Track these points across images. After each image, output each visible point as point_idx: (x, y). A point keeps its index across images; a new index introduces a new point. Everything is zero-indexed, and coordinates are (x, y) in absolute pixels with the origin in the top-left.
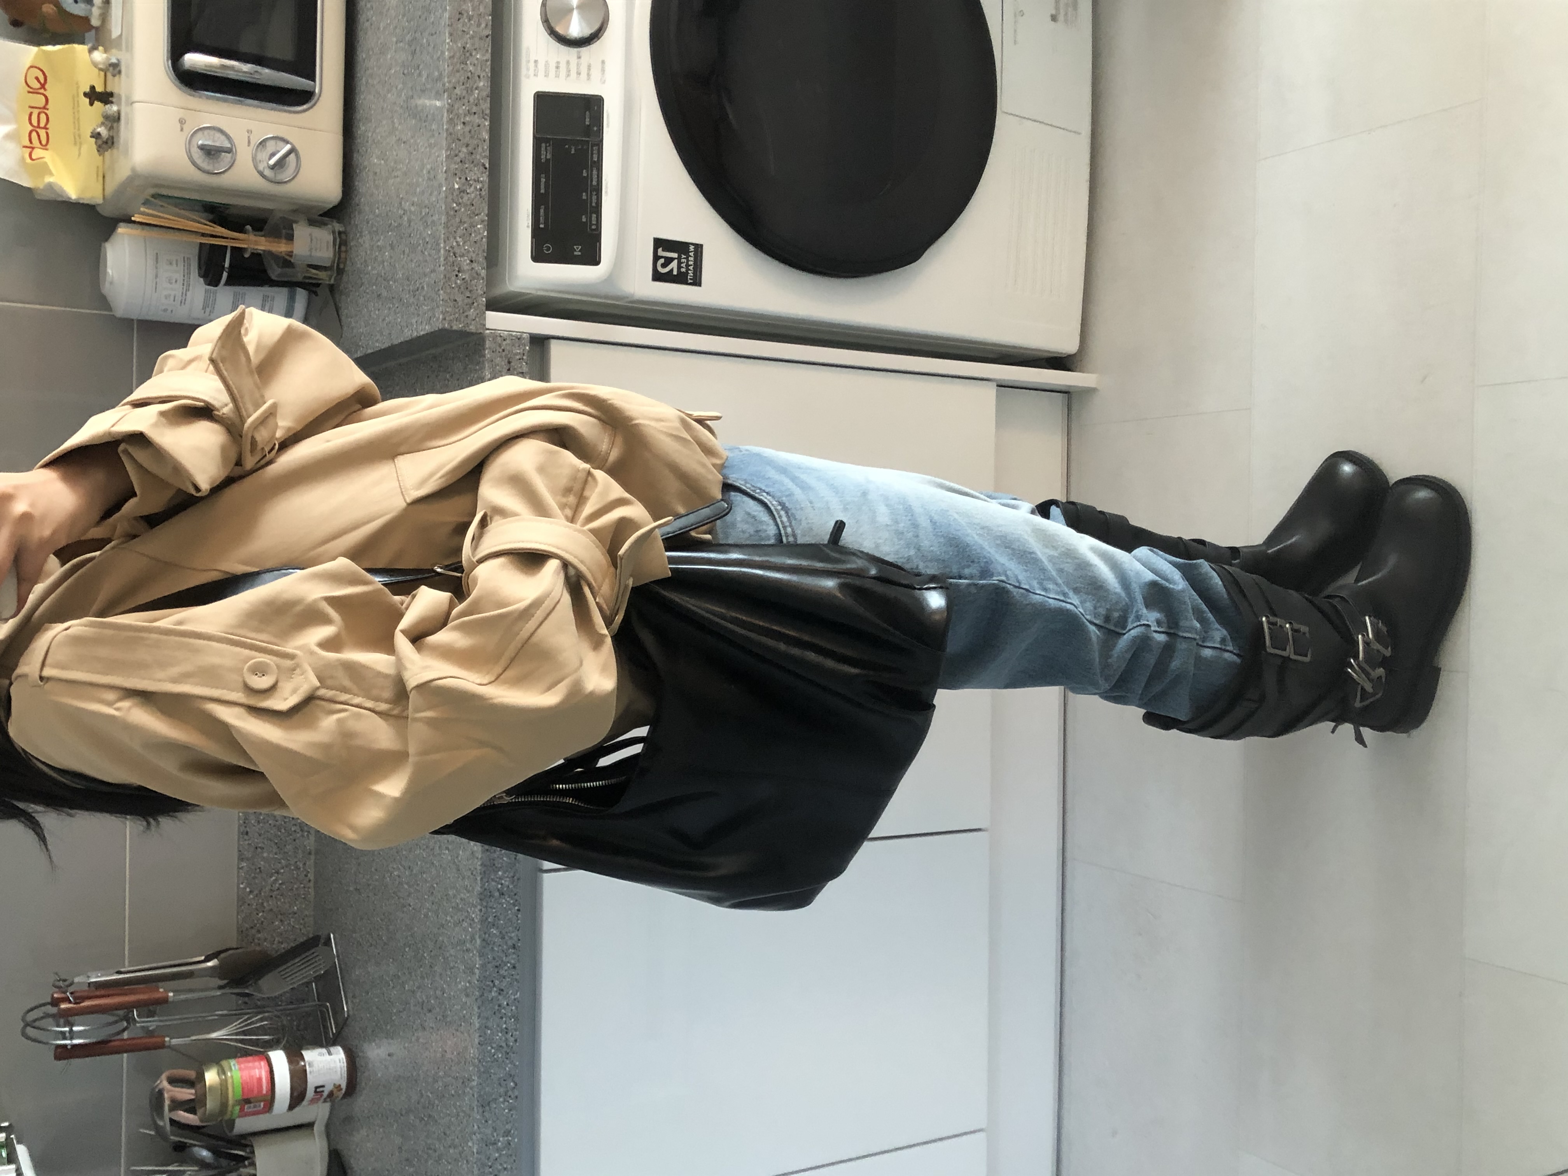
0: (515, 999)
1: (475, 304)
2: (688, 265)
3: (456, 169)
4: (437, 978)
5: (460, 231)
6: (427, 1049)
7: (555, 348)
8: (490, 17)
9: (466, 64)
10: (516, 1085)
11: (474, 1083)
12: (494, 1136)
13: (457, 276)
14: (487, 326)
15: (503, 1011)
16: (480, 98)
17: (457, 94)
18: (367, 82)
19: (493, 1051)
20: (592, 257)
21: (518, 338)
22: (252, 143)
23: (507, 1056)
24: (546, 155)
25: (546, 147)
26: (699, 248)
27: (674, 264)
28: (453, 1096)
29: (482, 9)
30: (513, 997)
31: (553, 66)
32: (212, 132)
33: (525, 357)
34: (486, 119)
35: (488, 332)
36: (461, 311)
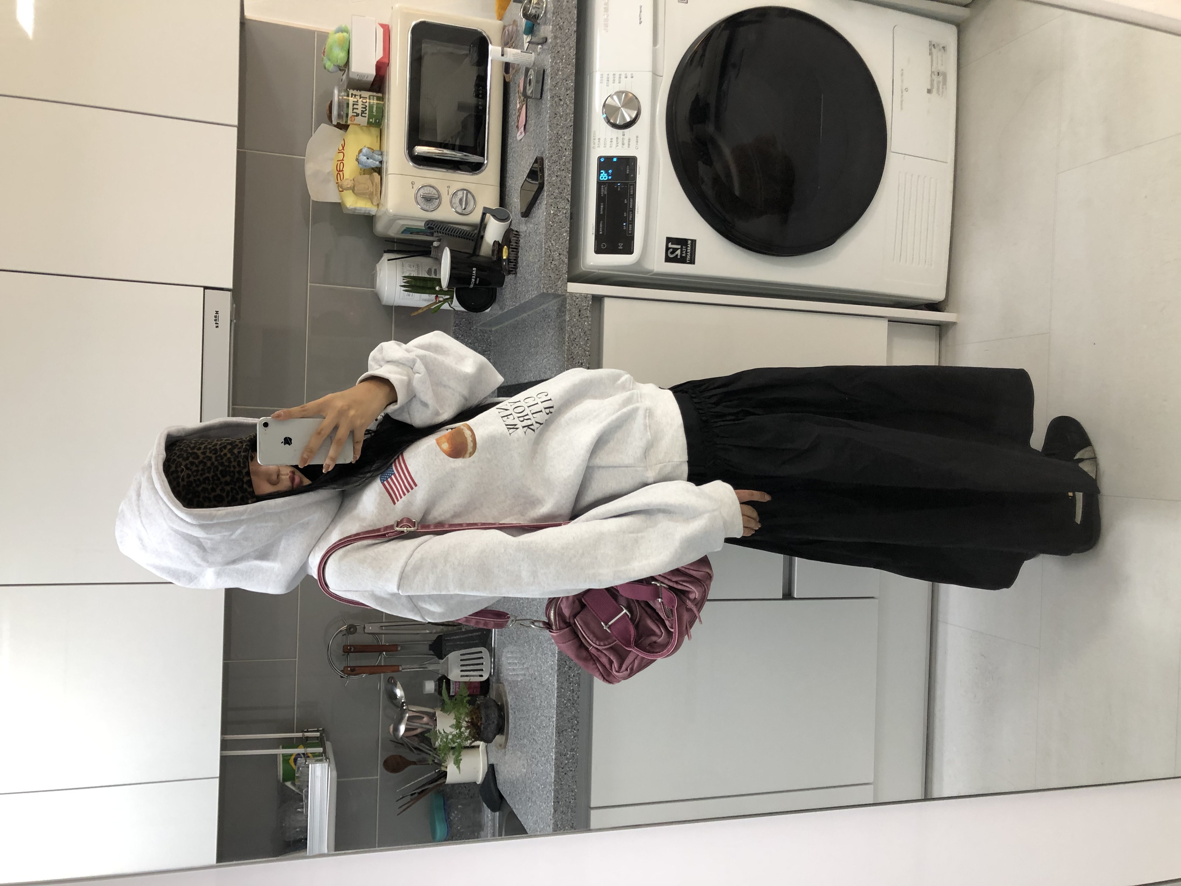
0: (578, 673)
1: (561, 279)
2: (687, 252)
3: (552, 202)
4: (539, 660)
5: (554, 237)
6: (533, 701)
7: (607, 302)
8: (573, 115)
9: (559, 142)
10: (578, 722)
11: (555, 719)
12: (565, 751)
13: (551, 263)
14: (568, 291)
15: (571, 679)
16: (566, 161)
17: (553, 160)
18: (512, 156)
19: (565, 702)
20: (629, 250)
21: (586, 296)
22: (450, 193)
23: (573, 706)
24: (604, 192)
25: (604, 188)
26: (694, 242)
27: (678, 252)
28: (544, 727)
29: (568, 111)
30: (577, 672)
31: (608, 140)
32: (429, 188)
33: (589, 308)
34: (569, 173)
35: (568, 294)
36: (553, 283)
